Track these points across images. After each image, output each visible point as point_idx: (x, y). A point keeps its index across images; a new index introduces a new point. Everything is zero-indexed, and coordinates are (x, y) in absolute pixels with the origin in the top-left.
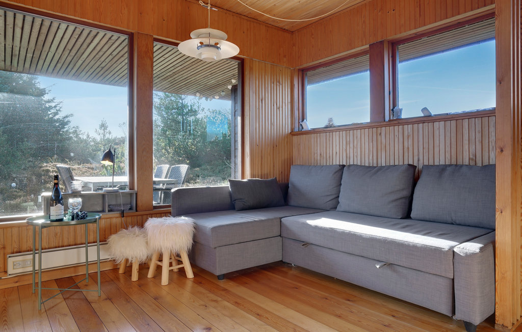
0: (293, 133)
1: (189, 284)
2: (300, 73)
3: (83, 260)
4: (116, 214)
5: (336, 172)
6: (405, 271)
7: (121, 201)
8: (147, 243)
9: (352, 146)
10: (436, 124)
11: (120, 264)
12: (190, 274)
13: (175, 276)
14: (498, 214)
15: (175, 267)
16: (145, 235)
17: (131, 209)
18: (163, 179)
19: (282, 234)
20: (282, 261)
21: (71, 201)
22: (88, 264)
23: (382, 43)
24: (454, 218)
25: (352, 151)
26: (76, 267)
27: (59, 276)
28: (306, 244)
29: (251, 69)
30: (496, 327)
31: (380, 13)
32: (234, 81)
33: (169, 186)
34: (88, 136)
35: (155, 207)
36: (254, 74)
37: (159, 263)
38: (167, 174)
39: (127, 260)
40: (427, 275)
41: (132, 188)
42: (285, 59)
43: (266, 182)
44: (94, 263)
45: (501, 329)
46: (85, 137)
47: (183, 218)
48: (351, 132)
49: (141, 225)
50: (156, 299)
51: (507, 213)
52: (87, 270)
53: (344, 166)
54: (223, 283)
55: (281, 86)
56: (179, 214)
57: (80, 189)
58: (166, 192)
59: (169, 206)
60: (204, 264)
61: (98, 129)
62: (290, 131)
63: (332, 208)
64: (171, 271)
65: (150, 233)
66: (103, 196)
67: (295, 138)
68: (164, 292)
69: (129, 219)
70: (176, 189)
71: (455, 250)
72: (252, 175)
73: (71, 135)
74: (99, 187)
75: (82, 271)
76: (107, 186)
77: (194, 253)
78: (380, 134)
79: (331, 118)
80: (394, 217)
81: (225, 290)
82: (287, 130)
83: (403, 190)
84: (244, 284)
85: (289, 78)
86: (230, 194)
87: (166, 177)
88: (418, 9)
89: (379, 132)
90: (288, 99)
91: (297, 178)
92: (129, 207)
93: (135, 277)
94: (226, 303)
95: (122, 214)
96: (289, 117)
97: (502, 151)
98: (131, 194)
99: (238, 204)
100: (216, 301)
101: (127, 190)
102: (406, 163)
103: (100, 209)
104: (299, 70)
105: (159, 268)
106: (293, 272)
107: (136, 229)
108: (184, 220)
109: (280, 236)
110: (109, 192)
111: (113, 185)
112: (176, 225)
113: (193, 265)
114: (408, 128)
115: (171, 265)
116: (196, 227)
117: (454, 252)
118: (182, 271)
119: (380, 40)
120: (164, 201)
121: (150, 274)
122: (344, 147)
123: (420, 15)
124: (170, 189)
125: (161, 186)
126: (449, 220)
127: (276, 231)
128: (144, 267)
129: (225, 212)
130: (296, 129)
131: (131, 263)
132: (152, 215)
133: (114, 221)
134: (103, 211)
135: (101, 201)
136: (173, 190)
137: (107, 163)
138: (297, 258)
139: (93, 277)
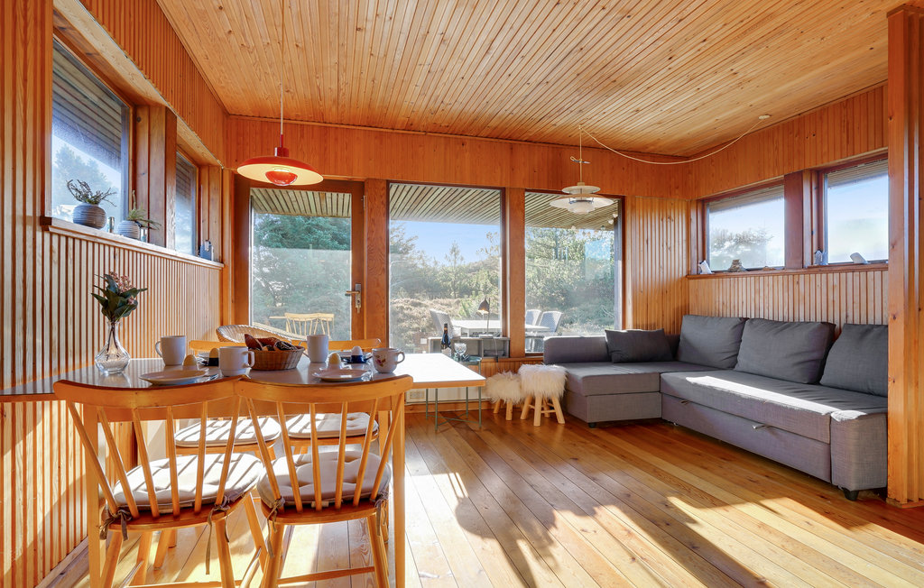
0: (689, 276)
1: (561, 429)
2: (700, 205)
3: (463, 397)
4: (490, 359)
5: (735, 327)
6: (784, 434)
7: (495, 347)
8: (521, 387)
9: (762, 294)
10: (870, 274)
11: (495, 404)
12: (561, 420)
13: (547, 421)
14: (890, 383)
15: (547, 412)
16: (519, 380)
17: (504, 355)
18: (534, 327)
19: (662, 389)
20: (661, 418)
21: (457, 345)
22: (468, 402)
23: (800, 174)
24: (871, 388)
25: (762, 301)
26: (456, 403)
27: (442, 409)
28: (685, 402)
29: (633, 207)
30: (887, 501)
31: (797, 139)
32: (615, 216)
33: (541, 334)
34: (436, 263)
35: (527, 355)
36: (637, 212)
37: (532, 407)
38: (538, 321)
39: (502, 401)
40: (805, 439)
41: (505, 335)
42: (677, 191)
43: (649, 334)
44: (473, 402)
45: (892, 503)
46: (432, 265)
47: (554, 366)
48: (761, 278)
49: (515, 371)
50: (529, 435)
51: (900, 384)
52: (467, 407)
53: (747, 319)
54: (593, 431)
55: (672, 223)
56: (551, 363)
57: (460, 335)
58: (538, 340)
59: (541, 354)
60: (575, 412)
61: (448, 255)
62: (685, 274)
63: (728, 366)
64: (543, 415)
65: (523, 379)
66: (479, 341)
67: (692, 282)
68: (536, 431)
69: (502, 365)
70: (548, 338)
71: (832, 415)
72: (636, 326)
73: (416, 261)
74: (475, 333)
75: (461, 408)
76: (481, 333)
77: (565, 400)
78: (798, 283)
79: (737, 261)
80: (799, 381)
81: (595, 436)
82: (680, 273)
83: (813, 351)
84: (616, 434)
85: (684, 211)
86: (607, 345)
87: (537, 324)
88: (845, 135)
89: (796, 280)
90: (682, 235)
91: (689, 330)
92: (502, 352)
93: (509, 417)
94: (593, 445)
95: (497, 359)
96: (684, 256)
97: (895, 318)
98: (504, 341)
99: (614, 356)
100: (585, 443)
101: (501, 337)
102: (819, 320)
103: (476, 353)
104: (698, 201)
105: (531, 412)
106: (676, 431)
107: (510, 373)
108: (555, 368)
109: (659, 392)
110: (484, 339)
111: (488, 331)
112: (548, 372)
113: (565, 412)
114: (834, 278)
115: (543, 409)
116: (568, 376)
117: (831, 417)
118: (553, 417)
119: (796, 170)
120: (535, 349)
121: (523, 416)
122: (753, 295)
123: (848, 142)
124: (542, 337)
125: (531, 334)
126: (865, 389)
127: (655, 386)
128: (517, 410)
129: (600, 364)
130: (694, 272)
131: (506, 404)
132: (525, 362)
133: (489, 365)
134: (479, 355)
135: (476, 347)
136: (546, 339)
137: (483, 312)
138: (678, 416)
139: (474, 414)
